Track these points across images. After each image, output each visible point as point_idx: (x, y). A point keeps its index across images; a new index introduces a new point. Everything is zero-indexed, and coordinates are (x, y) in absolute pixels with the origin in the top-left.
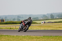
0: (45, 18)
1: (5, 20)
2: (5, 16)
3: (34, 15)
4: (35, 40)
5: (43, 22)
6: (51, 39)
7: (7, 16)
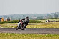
0: (49, 17)
1: (11, 19)
2: (11, 15)
3: (39, 14)
4: (40, 38)
5: (48, 21)
6: (55, 37)
7: (13, 15)
